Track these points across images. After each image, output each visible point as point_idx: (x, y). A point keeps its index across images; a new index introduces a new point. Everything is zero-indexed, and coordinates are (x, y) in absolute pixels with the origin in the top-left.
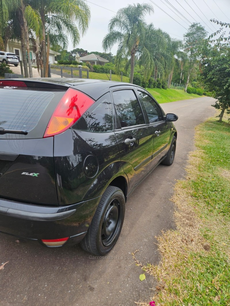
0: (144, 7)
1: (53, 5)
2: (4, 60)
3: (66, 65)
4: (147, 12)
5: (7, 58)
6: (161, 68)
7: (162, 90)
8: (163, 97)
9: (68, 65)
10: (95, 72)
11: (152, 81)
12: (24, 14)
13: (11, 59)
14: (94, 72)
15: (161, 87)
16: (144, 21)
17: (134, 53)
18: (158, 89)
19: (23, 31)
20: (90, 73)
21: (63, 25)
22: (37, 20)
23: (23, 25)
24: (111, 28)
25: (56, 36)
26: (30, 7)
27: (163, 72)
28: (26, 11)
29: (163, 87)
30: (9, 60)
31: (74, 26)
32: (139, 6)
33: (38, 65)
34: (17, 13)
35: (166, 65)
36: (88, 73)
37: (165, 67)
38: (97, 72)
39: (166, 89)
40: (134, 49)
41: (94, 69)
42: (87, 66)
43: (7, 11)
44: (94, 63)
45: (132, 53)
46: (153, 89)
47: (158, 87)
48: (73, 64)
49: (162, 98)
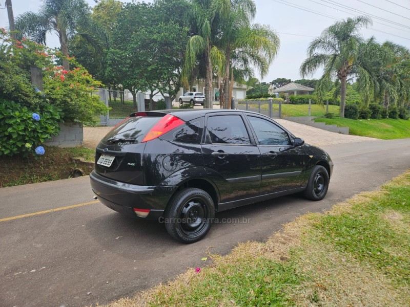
0: (358, 19)
1: (239, 41)
2: (192, 100)
3: (256, 99)
4: (362, 25)
5: (195, 98)
6: (392, 90)
7: (400, 122)
8: (396, 131)
9: (258, 99)
10: (292, 103)
11: (379, 108)
12: (209, 54)
13: (199, 98)
14: (290, 103)
15: (397, 116)
16: (360, 37)
17: (345, 77)
18: (391, 120)
19: (207, 71)
20: (283, 106)
21: (249, 59)
22: (221, 58)
23: (208, 65)
24: (311, 51)
25: (242, 70)
26: (215, 48)
27: (395, 95)
28: (211, 52)
29: (401, 117)
30: (197, 100)
31: (262, 58)
32: (350, 21)
33: (221, 102)
34: (204, 54)
35: (401, 86)
36: (280, 106)
37: (401, 89)
38: (294, 104)
39: (407, 119)
40: (345, 71)
41: (290, 100)
42: (281, 97)
43: (194, 56)
44: (294, 93)
45: (342, 77)
46: (380, 121)
47: (391, 117)
48: (264, 97)
49: (394, 132)
